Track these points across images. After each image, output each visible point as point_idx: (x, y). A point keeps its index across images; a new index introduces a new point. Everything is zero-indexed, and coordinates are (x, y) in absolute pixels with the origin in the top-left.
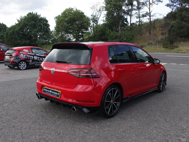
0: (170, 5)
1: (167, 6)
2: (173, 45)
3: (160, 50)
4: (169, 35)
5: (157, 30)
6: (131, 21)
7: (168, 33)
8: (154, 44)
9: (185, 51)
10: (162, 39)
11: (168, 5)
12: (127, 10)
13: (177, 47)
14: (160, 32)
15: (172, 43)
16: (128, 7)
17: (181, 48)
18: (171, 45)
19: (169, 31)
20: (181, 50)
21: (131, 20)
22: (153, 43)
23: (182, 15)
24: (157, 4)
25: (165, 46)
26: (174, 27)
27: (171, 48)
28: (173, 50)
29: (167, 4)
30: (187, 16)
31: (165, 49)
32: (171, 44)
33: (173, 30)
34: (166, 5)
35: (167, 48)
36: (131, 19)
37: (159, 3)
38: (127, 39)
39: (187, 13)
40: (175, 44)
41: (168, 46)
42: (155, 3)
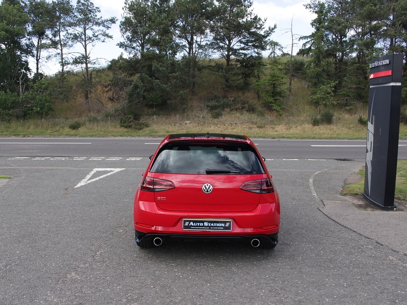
0: (126, 46)
1: (120, 47)
2: (141, 122)
3: (117, 132)
4: (130, 102)
5: (99, 91)
6: (37, 69)
7: (129, 98)
8: (103, 120)
9: (164, 134)
10: (116, 111)
11: (121, 45)
12: (27, 45)
13: (147, 126)
14: (105, 95)
15: (137, 117)
16: (28, 37)
17: (154, 127)
18: (137, 121)
19: (131, 95)
20: (156, 132)
21: (39, 66)
22: (99, 118)
23: (151, 66)
24: (103, 41)
25: (125, 124)
26: (139, 88)
27: (138, 127)
28: (141, 131)
29: (121, 43)
30: (160, 69)
31: (125, 130)
32: (136, 119)
33: (138, 93)
34: (118, 44)
35: (130, 127)
36: (37, 64)
37: (107, 39)
38: (41, 109)
39: (160, 64)
40: (142, 120)
41: (131, 124)
42: (99, 39)
